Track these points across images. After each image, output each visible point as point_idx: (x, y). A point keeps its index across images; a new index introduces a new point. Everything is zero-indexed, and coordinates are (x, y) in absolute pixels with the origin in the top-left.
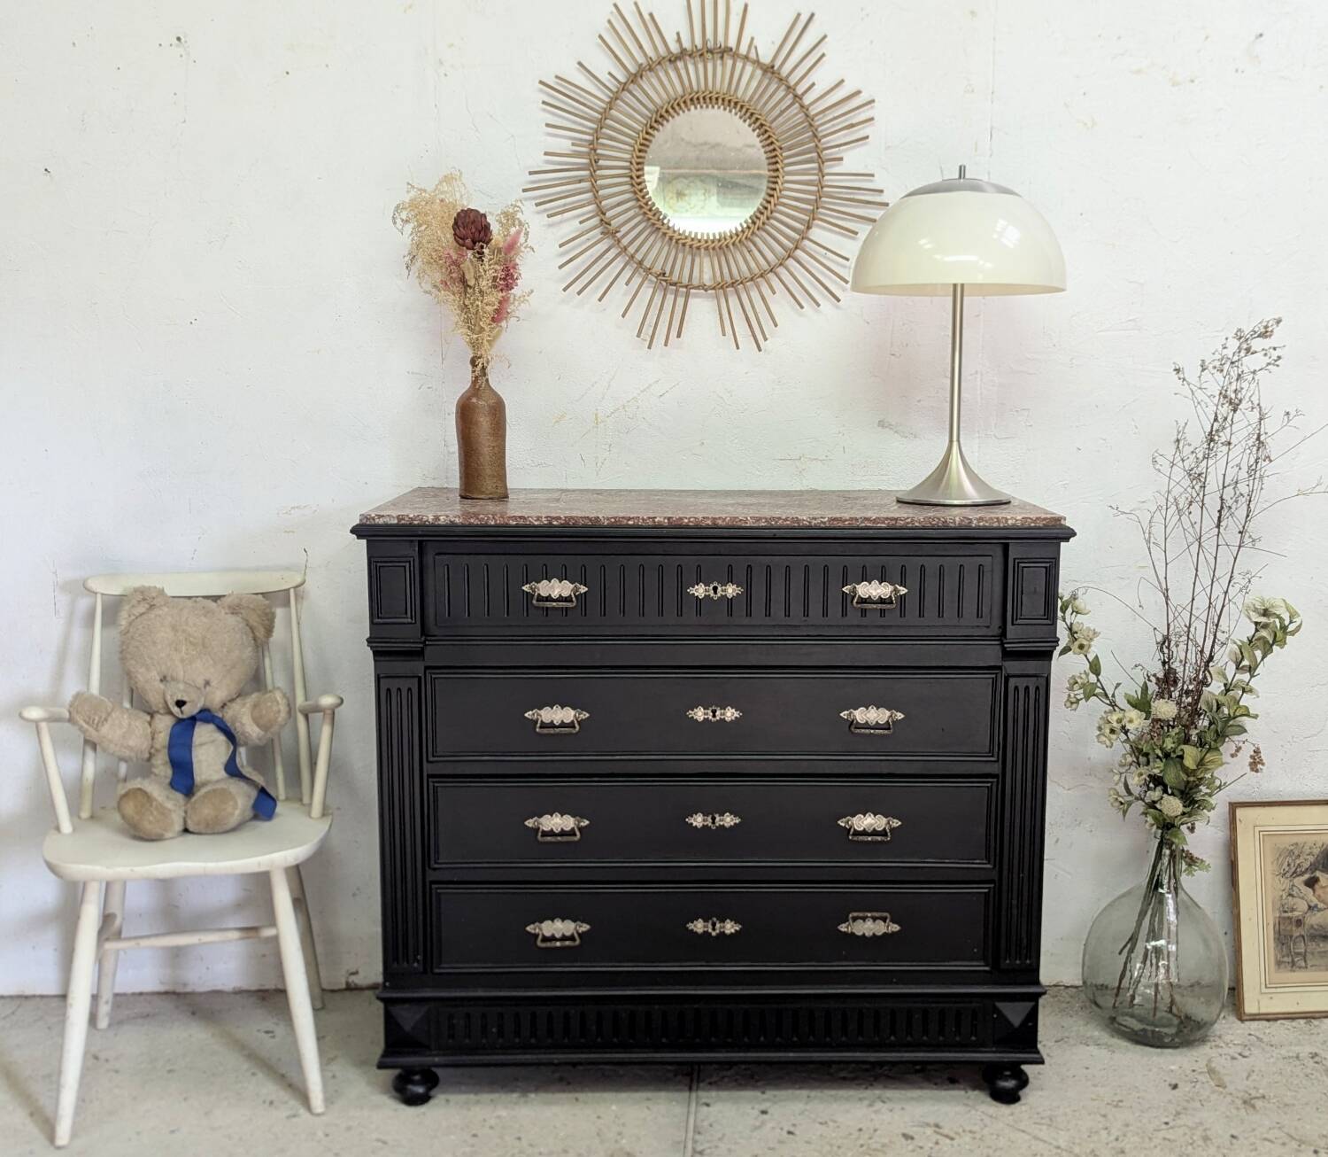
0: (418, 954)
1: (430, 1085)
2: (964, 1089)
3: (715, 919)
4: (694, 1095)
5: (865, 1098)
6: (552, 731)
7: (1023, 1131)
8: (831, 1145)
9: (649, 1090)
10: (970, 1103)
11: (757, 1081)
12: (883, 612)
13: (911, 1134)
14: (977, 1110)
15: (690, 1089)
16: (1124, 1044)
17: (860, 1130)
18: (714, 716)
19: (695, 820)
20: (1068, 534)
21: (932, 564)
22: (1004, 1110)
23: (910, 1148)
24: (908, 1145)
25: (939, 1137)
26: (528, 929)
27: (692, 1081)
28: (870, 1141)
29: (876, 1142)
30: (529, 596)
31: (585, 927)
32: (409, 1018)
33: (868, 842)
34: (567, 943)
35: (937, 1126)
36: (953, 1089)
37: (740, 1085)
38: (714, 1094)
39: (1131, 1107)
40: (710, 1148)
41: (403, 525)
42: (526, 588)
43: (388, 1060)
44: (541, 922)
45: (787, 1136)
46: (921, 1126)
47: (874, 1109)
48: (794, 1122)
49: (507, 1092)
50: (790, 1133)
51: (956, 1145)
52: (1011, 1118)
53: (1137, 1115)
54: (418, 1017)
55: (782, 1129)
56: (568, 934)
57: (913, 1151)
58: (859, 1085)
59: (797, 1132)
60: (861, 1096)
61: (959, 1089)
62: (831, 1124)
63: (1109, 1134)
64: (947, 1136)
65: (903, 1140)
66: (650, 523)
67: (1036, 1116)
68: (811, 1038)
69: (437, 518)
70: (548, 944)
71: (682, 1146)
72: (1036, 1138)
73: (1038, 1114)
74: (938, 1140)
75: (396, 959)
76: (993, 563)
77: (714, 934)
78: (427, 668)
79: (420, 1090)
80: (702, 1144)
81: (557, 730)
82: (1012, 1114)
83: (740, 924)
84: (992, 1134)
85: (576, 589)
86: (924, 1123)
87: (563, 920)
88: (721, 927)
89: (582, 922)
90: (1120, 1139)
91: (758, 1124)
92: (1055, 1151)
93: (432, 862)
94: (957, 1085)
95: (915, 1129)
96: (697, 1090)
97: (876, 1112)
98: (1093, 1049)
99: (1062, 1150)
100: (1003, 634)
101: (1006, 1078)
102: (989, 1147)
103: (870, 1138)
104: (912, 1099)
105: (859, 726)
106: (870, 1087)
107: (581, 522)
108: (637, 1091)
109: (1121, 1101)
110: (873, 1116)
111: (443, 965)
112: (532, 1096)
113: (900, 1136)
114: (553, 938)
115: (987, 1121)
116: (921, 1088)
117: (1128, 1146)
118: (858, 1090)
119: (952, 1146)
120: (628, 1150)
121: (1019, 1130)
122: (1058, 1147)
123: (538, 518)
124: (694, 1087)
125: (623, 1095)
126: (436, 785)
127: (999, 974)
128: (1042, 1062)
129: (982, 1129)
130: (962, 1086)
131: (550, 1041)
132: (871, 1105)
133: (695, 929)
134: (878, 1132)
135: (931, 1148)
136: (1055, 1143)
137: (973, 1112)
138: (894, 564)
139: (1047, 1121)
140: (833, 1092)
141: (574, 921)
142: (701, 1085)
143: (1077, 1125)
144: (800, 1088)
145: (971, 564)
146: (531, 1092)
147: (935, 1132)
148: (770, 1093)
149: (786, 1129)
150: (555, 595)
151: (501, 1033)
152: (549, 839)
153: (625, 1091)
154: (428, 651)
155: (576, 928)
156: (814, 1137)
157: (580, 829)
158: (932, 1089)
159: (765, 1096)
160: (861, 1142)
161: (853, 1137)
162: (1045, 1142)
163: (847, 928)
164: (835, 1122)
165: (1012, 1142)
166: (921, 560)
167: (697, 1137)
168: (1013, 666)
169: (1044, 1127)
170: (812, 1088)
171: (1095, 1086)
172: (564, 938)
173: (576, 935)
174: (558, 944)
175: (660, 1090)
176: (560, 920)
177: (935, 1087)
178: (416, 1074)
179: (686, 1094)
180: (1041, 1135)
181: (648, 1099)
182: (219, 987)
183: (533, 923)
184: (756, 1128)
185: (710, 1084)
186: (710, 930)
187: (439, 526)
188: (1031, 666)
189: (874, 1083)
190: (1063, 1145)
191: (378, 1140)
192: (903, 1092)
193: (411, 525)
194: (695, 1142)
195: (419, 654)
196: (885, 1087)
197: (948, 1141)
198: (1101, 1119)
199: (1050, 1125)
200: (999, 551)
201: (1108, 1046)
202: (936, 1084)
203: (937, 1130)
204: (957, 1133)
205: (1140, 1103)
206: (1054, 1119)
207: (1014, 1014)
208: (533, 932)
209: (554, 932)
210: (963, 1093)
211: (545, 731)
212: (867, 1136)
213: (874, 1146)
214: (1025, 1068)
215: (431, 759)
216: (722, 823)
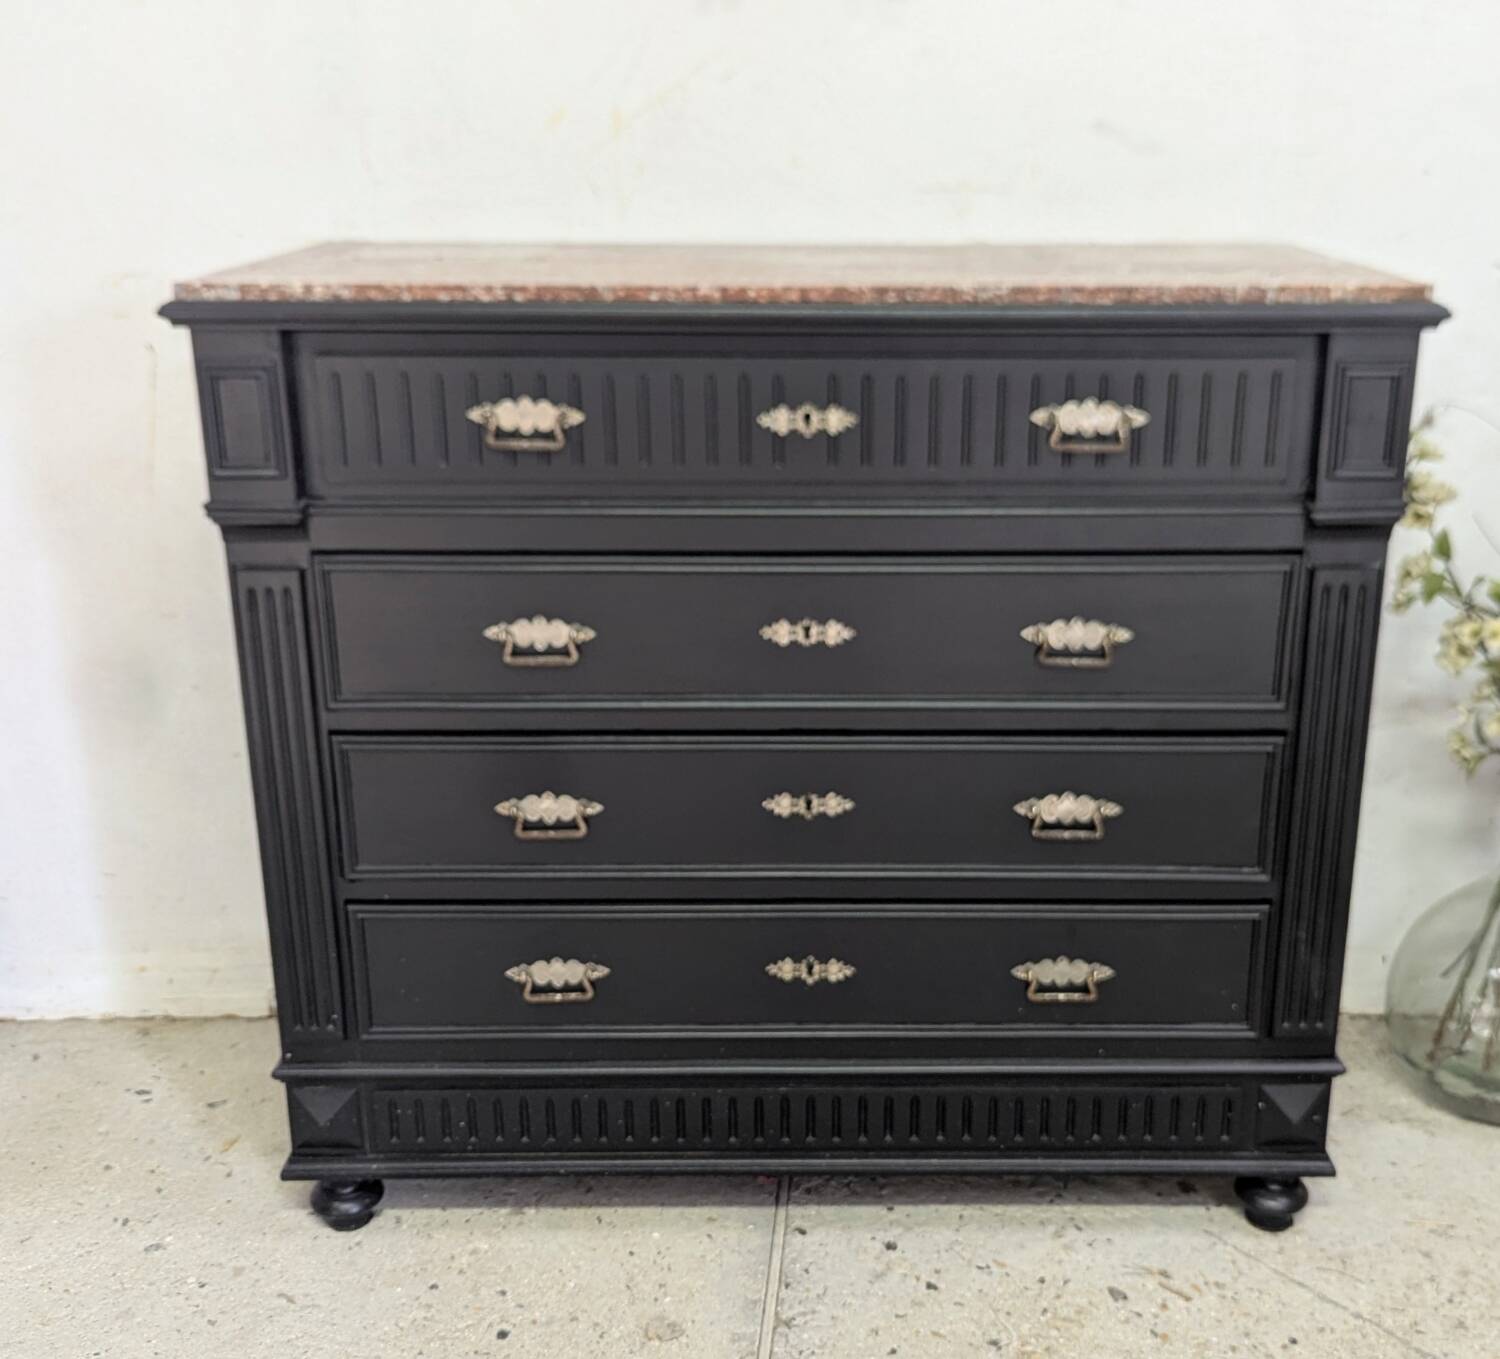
0: (333, 1013)
1: (367, 1201)
2: (1204, 1203)
3: (811, 959)
4: (782, 1211)
5: (1049, 1221)
6: (531, 661)
7: (1301, 1284)
8: (996, 1311)
9: (714, 1204)
10: (1215, 1229)
11: (882, 1187)
12: (1101, 457)
13: (1122, 1288)
14: (1226, 1244)
15: (777, 1203)
16: (1447, 1119)
17: (1042, 1281)
18: (807, 635)
19: (778, 804)
20: (1437, 316)
21: (1191, 370)
22: (1267, 1241)
23: (1122, 1315)
24: (1118, 1309)
25: (1168, 1294)
26: (509, 973)
27: (779, 1186)
28: (1058, 1303)
29: (1067, 1304)
30: (480, 429)
31: (602, 971)
32: (325, 1108)
33: (1064, 842)
34: (573, 996)
35: (1164, 1274)
36: (1186, 1203)
37: (854, 1193)
38: (812, 1210)
39: (1468, 1237)
40: (804, 1314)
41: (252, 304)
42: (475, 415)
43: (300, 1167)
44: (530, 963)
45: (926, 1291)
46: (1139, 1274)
47: (1063, 1240)
48: (939, 1266)
49: (490, 1206)
50: (930, 1286)
51: (1194, 1309)
52: (1279, 1258)
53: (1479, 1253)
54: (339, 1105)
55: (918, 1279)
56: (574, 981)
57: (1127, 1321)
58: (1040, 1195)
59: (941, 1286)
60: (1043, 1216)
61: (1196, 1203)
62: (994, 1268)
63: (1438, 1291)
64: (1179, 1294)
65: (1110, 1300)
66: (688, 296)
67: (1319, 1254)
68: (966, 1138)
69: (308, 289)
70: (543, 998)
71: (759, 1311)
72: (1323, 1298)
73: (1322, 1250)
74: (1164, 1300)
75: (298, 1019)
76: (1299, 369)
77: (810, 981)
78: (315, 553)
79: (352, 1208)
80: (791, 1307)
81: (542, 660)
82: (1281, 1251)
83: (853, 965)
84: (1251, 1289)
85: (562, 418)
86: (1143, 1268)
87: (565, 960)
88: (821, 972)
89: (597, 963)
90: (1457, 1299)
91: (880, 1268)
92: (1353, 1322)
93: (347, 869)
94: (1193, 1196)
95: (1129, 1279)
96: (787, 1204)
97: (1067, 1247)
98: (1401, 1129)
99: (1365, 1320)
100: (1311, 495)
101: (1273, 1195)
102: (1247, 1315)
103: (1058, 1297)
104: (1123, 1221)
105: (1053, 653)
106: (1058, 1200)
107: (565, 296)
108: (693, 1204)
109: (1452, 1227)
110: (1063, 1255)
111: (374, 1029)
112: (531, 1212)
113: (1107, 1292)
114: (549, 989)
115: (1242, 1262)
116: (1137, 1202)
117: (1469, 1313)
118: (1039, 1204)
119: (1188, 1310)
120: (673, 1318)
121: (1292, 1280)
122: (1358, 1316)
123: (489, 289)
124: (784, 1196)
125: (672, 1212)
126: (345, 747)
127: (1270, 1043)
128: (1332, 1173)
129: (1235, 1280)
130: (1200, 1199)
131: (552, 1140)
132: (1058, 1235)
133: (779, 975)
134: (1071, 1285)
135: (1156, 1316)
136: (1352, 1308)
137: (1220, 1247)
138: (1125, 370)
139: (1335, 1265)
140: (999, 1209)
141: (583, 961)
142: (795, 1194)
143: (1384, 1271)
144: (948, 1202)
145: (1260, 370)
146: (528, 1205)
147: (1161, 1285)
148: (901, 1211)
149: (925, 1278)
150: (526, 427)
151: (472, 1129)
152: (535, 834)
153: (676, 1205)
154: (315, 523)
155: (585, 973)
156: (968, 1294)
157: (587, 819)
158: (1154, 1203)
159: (892, 1216)
160: (1045, 1304)
161: (1030, 1293)
162: (1336, 1304)
163: (1027, 972)
164: (1002, 1265)
165: (1284, 1304)
166: (1172, 365)
167: (784, 1293)
168: (1322, 551)
169: (1333, 1278)
170: (967, 1201)
171: (1409, 1197)
172: (567, 988)
173: (587, 985)
174: (558, 997)
175: (730, 1203)
176: (560, 960)
177: (1158, 1199)
178: (346, 1185)
179: (769, 1211)
180: (1331, 1291)
181: (711, 1220)
182: (80, 1014)
183: (517, 965)
184: (879, 1276)
185: (808, 1191)
186: (804, 975)
187: (315, 304)
188: (1353, 549)
189: (1064, 1194)
190: (1365, 1312)
191: (281, 1295)
192: (1108, 1209)
193: (265, 304)
194: (779, 1302)
195: (300, 528)
196: (1081, 1200)
197: (1181, 1302)
198: (1420, 1259)
199: (1342, 1273)
200: (1310, 347)
201: (1424, 1124)
202: (1159, 1194)
203: (1164, 1280)
204: (1196, 1287)
205: (1481, 1229)
206: (1348, 1261)
207: (1292, 1104)
208: (516, 978)
209: (552, 978)
210: (1201, 1210)
211: (521, 661)
212: (1053, 1292)
213: (1064, 1312)
214: (1307, 1181)
215: (332, 705)
216: (822, 809)
